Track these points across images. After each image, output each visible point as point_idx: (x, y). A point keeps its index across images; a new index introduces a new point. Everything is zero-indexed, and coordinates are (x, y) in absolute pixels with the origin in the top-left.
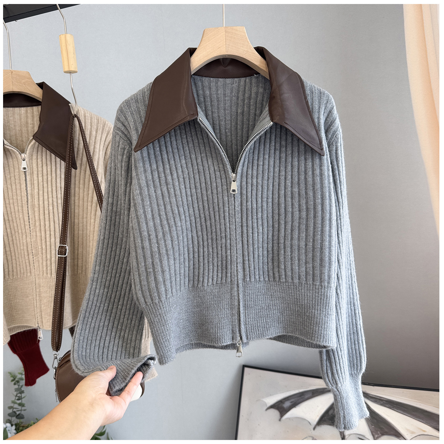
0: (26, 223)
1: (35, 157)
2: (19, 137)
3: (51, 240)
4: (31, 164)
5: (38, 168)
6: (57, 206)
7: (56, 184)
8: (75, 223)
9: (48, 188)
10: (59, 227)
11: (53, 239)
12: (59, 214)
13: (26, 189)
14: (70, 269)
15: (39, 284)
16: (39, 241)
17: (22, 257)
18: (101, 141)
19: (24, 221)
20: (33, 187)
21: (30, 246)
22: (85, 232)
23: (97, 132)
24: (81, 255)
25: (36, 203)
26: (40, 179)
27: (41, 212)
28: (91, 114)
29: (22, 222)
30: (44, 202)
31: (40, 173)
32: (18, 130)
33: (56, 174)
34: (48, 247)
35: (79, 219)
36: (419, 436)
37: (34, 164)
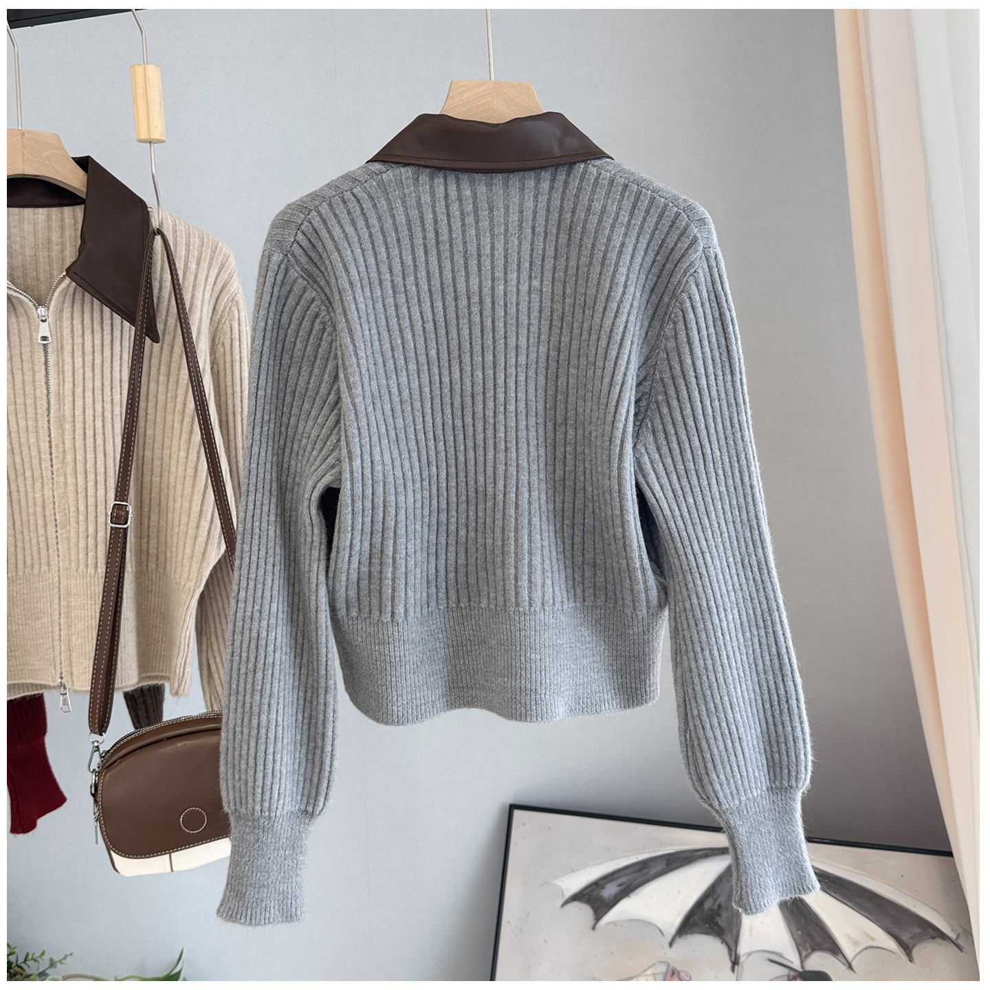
0: (43, 456)
1: (67, 314)
2: (31, 271)
3: (98, 492)
4: (58, 330)
5: (73, 337)
6: (113, 422)
7: (111, 374)
8: (145, 458)
9: (94, 381)
10: (115, 466)
11: (101, 492)
12: (116, 438)
13: (47, 383)
14: (133, 558)
15: (67, 590)
16: (71, 495)
17: (29, 531)
18: (206, 284)
19: (39, 452)
20: (61, 378)
21: (51, 505)
22: (165, 479)
23: (198, 264)
24: (156, 530)
25: (68, 413)
26: (79, 361)
27: (77, 432)
28: (187, 227)
29: (35, 453)
30: (84, 411)
31: (78, 348)
32: (30, 256)
33: (111, 353)
34: (91, 509)
35: (153, 450)
36: (865, 951)
37: (65, 330)
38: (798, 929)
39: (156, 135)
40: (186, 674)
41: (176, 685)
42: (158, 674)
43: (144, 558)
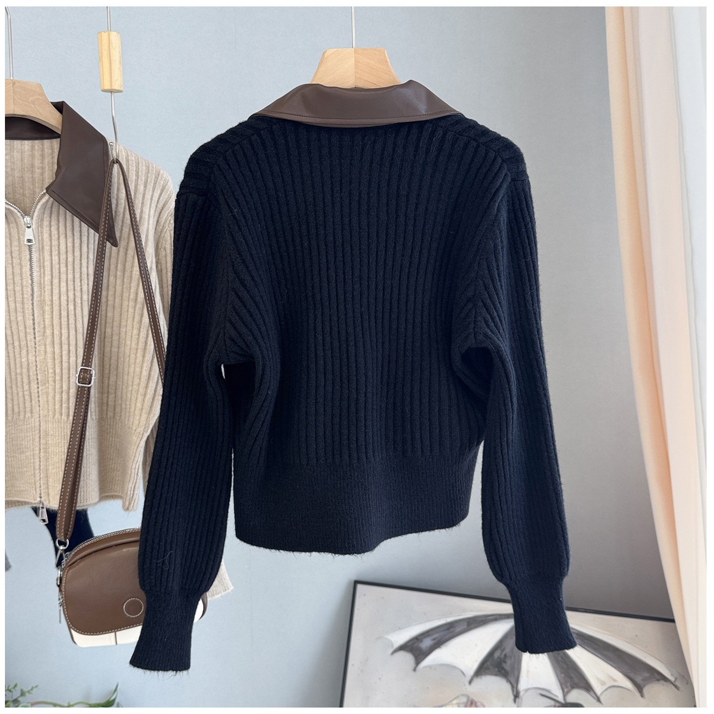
0: (28, 331)
1: (46, 223)
2: (19, 188)
3: (71, 359)
4: (40, 234)
5: (51, 240)
6: (82, 305)
7: (81, 269)
8: (106, 334)
9: (67, 274)
11: (73, 359)
12: (84, 318)
13: (31, 275)
14: (97, 409)
15: (46, 431)
16: (50, 361)
17: (17, 387)
18: (151, 201)
19: (25, 327)
20: (42, 271)
21: (35, 368)
22: (122, 349)
23: (145, 186)
24: (114, 388)
25: (47, 298)
26: (55, 258)
27: (54, 313)
29: (21, 328)
30: (60, 297)
31: (55, 249)
32: (18, 177)
33: (81, 253)
34: (65, 371)
35: (112, 328)
36: (610, 689)
37: (45, 234)
38: (562, 673)
39: (116, 87)
40: (135, 495)
41: (127, 503)
42: (113, 494)
43: (105, 408)
